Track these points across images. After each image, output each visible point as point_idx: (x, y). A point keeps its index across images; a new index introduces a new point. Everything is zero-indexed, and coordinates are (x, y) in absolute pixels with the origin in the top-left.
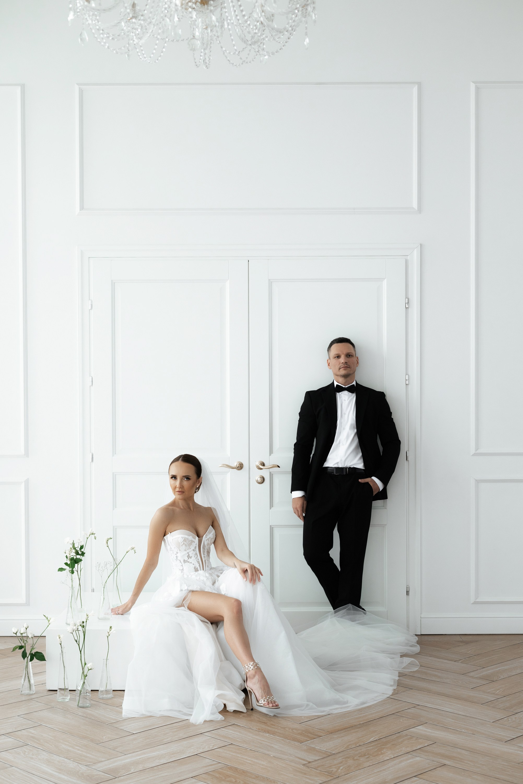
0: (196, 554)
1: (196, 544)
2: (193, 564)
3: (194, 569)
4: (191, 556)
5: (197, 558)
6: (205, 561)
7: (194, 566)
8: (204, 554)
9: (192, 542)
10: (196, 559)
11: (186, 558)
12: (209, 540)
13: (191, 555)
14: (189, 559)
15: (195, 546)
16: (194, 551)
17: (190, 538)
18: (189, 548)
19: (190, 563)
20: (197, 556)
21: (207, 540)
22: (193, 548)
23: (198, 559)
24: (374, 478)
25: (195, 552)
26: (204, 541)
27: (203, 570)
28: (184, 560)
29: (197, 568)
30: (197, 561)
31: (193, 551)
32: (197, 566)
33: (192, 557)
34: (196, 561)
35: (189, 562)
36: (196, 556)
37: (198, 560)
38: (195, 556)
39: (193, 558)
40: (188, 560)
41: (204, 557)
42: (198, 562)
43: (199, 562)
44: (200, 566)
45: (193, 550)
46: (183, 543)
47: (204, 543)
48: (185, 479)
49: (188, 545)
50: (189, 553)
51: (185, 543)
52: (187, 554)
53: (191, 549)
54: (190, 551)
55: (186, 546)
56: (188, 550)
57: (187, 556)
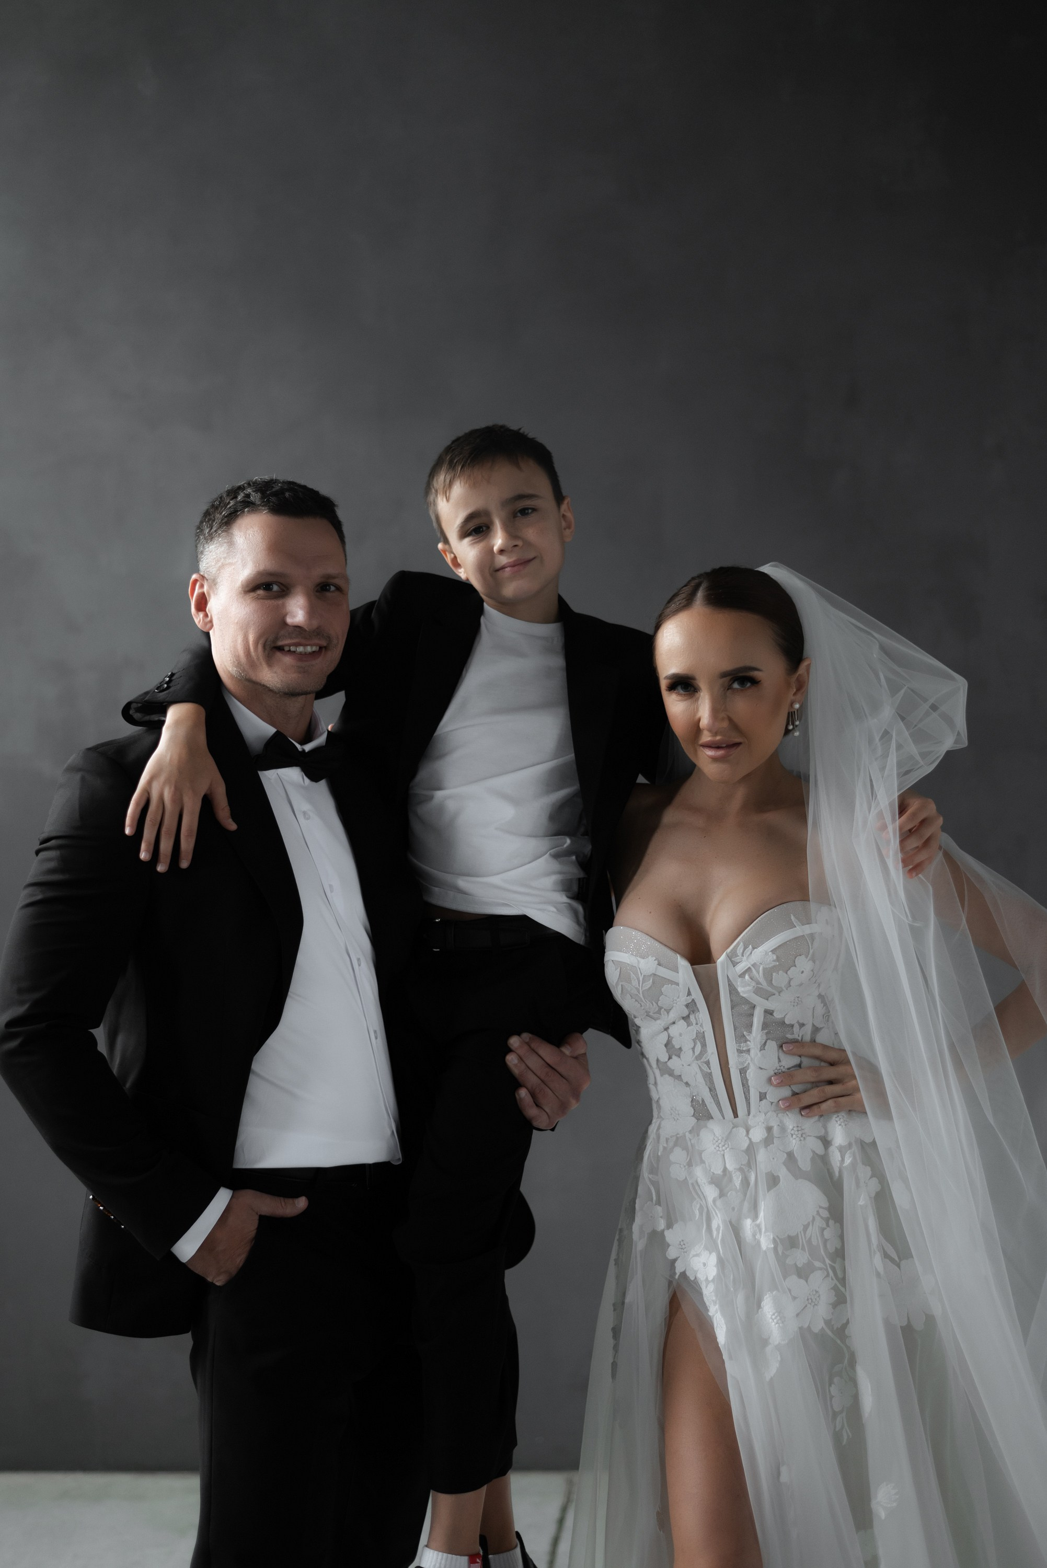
0: (701, 1037)
1: (689, 994)
2: (687, 1084)
3: (692, 1106)
4: (677, 1047)
6: (743, 1072)
7: (689, 1093)
8: (741, 1038)
10: (699, 1062)
11: (663, 1054)
13: (676, 1044)
14: (670, 1058)
15: (684, 1000)
16: (689, 1024)
18: (661, 1008)
19: (679, 1079)
20: (704, 1045)
21: (741, 975)
22: (677, 1008)
23: (708, 1063)
25: (693, 1029)
26: (729, 980)
28: (657, 1061)
29: (703, 1101)
30: (701, 1069)
31: (685, 1023)
32: (704, 1092)
33: (680, 1049)
34: (695, 1068)
35: (671, 1072)
36: (699, 1045)
38: (693, 1049)
39: (687, 1055)
41: (740, 1051)
42: (708, 1077)
43: (710, 1074)
45: (686, 1018)
46: (620, 988)
47: (732, 990)
48: (736, 686)
49: (643, 996)
50: (670, 1031)
51: (629, 989)
52: (664, 1037)
53: (673, 1015)
54: (674, 1023)
55: (636, 1000)
56: (660, 1015)
57: (666, 1046)
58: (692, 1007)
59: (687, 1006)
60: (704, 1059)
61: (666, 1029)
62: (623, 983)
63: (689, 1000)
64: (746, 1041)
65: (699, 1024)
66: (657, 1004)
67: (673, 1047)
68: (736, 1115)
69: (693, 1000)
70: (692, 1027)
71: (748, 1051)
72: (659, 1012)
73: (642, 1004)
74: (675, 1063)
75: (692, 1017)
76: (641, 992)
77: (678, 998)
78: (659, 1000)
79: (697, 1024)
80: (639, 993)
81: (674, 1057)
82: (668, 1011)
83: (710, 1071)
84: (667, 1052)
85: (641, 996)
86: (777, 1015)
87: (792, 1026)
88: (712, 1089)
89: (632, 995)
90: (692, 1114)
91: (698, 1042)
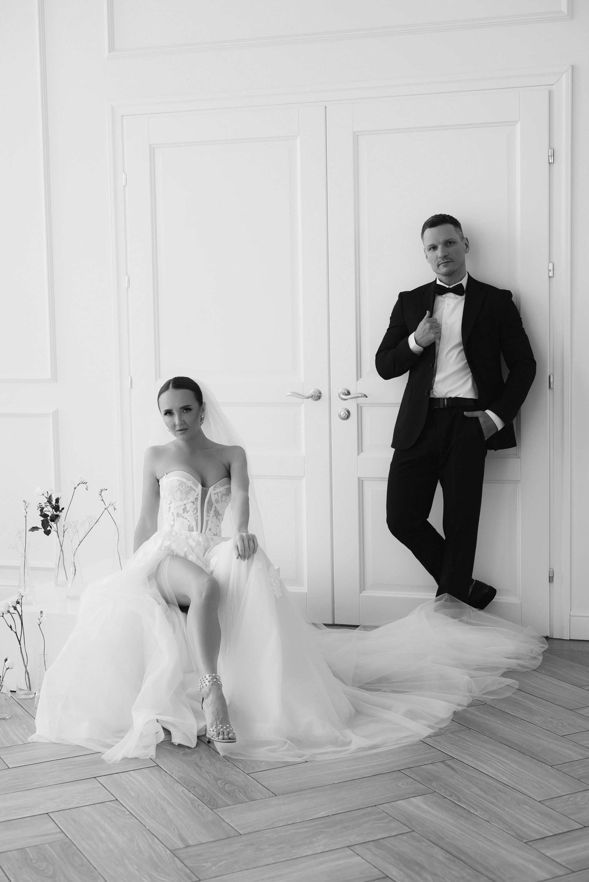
0: (197, 508)
1: (198, 495)
3: (190, 528)
4: (188, 510)
5: (196, 513)
6: (207, 522)
7: (188, 524)
9: (191, 489)
10: (195, 515)
11: (180, 513)
14: (184, 513)
17: (190, 483)
18: (187, 497)
19: (185, 519)
21: (215, 494)
22: (192, 499)
24: (489, 412)
26: (210, 494)
28: (177, 514)
29: (193, 527)
31: (193, 503)
32: (194, 524)
33: (190, 511)
34: (194, 518)
35: (183, 517)
37: (196, 517)
38: (193, 512)
39: (191, 513)
40: (183, 515)
41: (207, 516)
42: (196, 520)
43: (198, 519)
44: (197, 524)
47: (210, 497)
48: (185, 411)
49: (185, 492)
51: (181, 489)
52: (184, 507)
53: (190, 500)
55: (181, 493)
56: (185, 500)
57: (183, 509)
59: (195, 499)
61: (185, 505)
64: (209, 513)
67: (186, 510)
68: (201, 532)
69: (198, 497)
70: (195, 505)
74: (185, 515)
75: (195, 502)
77: (194, 495)
78: (188, 495)
79: (197, 505)
80: (184, 491)
81: (185, 513)
82: (188, 499)
87: (220, 514)
89: (181, 491)
90: (188, 530)
91: (195, 510)
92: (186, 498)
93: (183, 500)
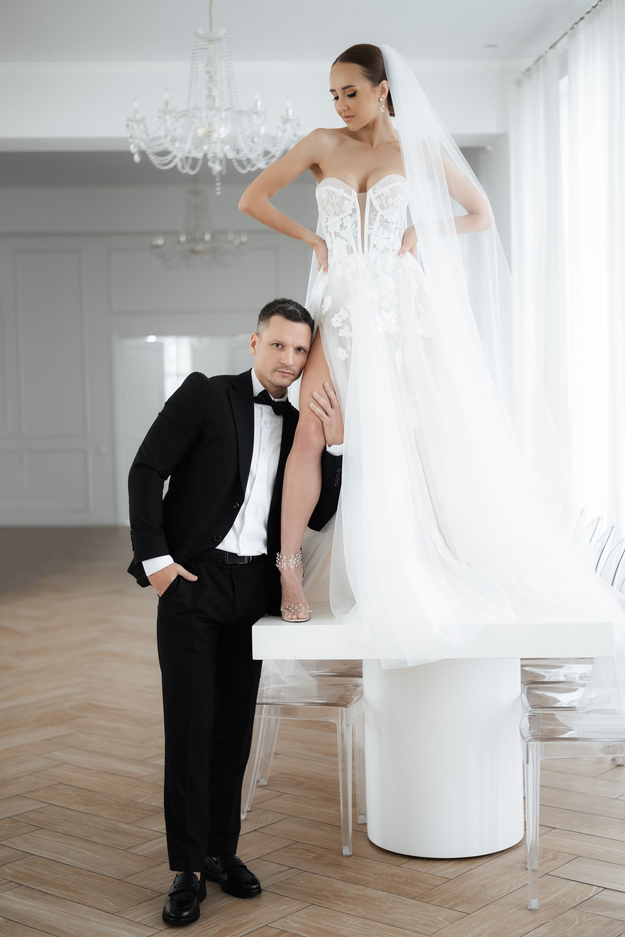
0: (355, 222)
1: (354, 205)
2: (346, 240)
3: (347, 248)
4: (345, 226)
5: (355, 229)
6: (369, 236)
7: (346, 244)
8: (371, 224)
9: (344, 199)
10: (353, 231)
11: (338, 230)
12: (380, 199)
13: (345, 225)
14: (341, 230)
15: (352, 207)
17: (340, 192)
20: (356, 225)
21: (376, 198)
22: (348, 210)
23: (356, 232)
25: (353, 219)
26: (371, 200)
27: (363, 253)
28: (335, 232)
29: (352, 247)
30: (353, 235)
31: (350, 217)
32: (353, 244)
33: (346, 227)
34: (351, 235)
35: (342, 236)
36: (354, 225)
37: (355, 234)
38: (352, 227)
39: (349, 230)
40: (341, 233)
41: (369, 229)
42: (356, 238)
43: (357, 236)
44: (356, 244)
45: (351, 215)
46: (327, 200)
47: (371, 204)
49: (336, 204)
50: (343, 220)
51: (331, 201)
52: (341, 222)
53: (346, 213)
54: (345, 217)
55: (333, 206)
56: (341, 213)
57: (341, 226)
58: (354, 211)
59: (352, 210)
60: (355, 231)
61: (342, 220)
62: (328, 199)
63: (354, 207)
64: (373, 225)
65: (356, 218)
66: (341, 208)
67: (343, 226)
69: (355, 208)
70: (353, 218)
71: (372, 229)
72: (340, 212)
73: (335, 207)
74: (343, 233)
75: (353, 215)
76: (335, 202)
77: (350, 206)
78: (342, 207)
79: (355, 217)
81: (343, 230)
82: (344, 212)
83: (356, 235)
84: (341, 228)
85: (335, 204)
86: (385, 218)
87: (389, 223)
88: (356, 242)
89: (331, 204)
90: (346, 252)
91: (354, 224)
92: (341, 211)
93: (338, 214)
